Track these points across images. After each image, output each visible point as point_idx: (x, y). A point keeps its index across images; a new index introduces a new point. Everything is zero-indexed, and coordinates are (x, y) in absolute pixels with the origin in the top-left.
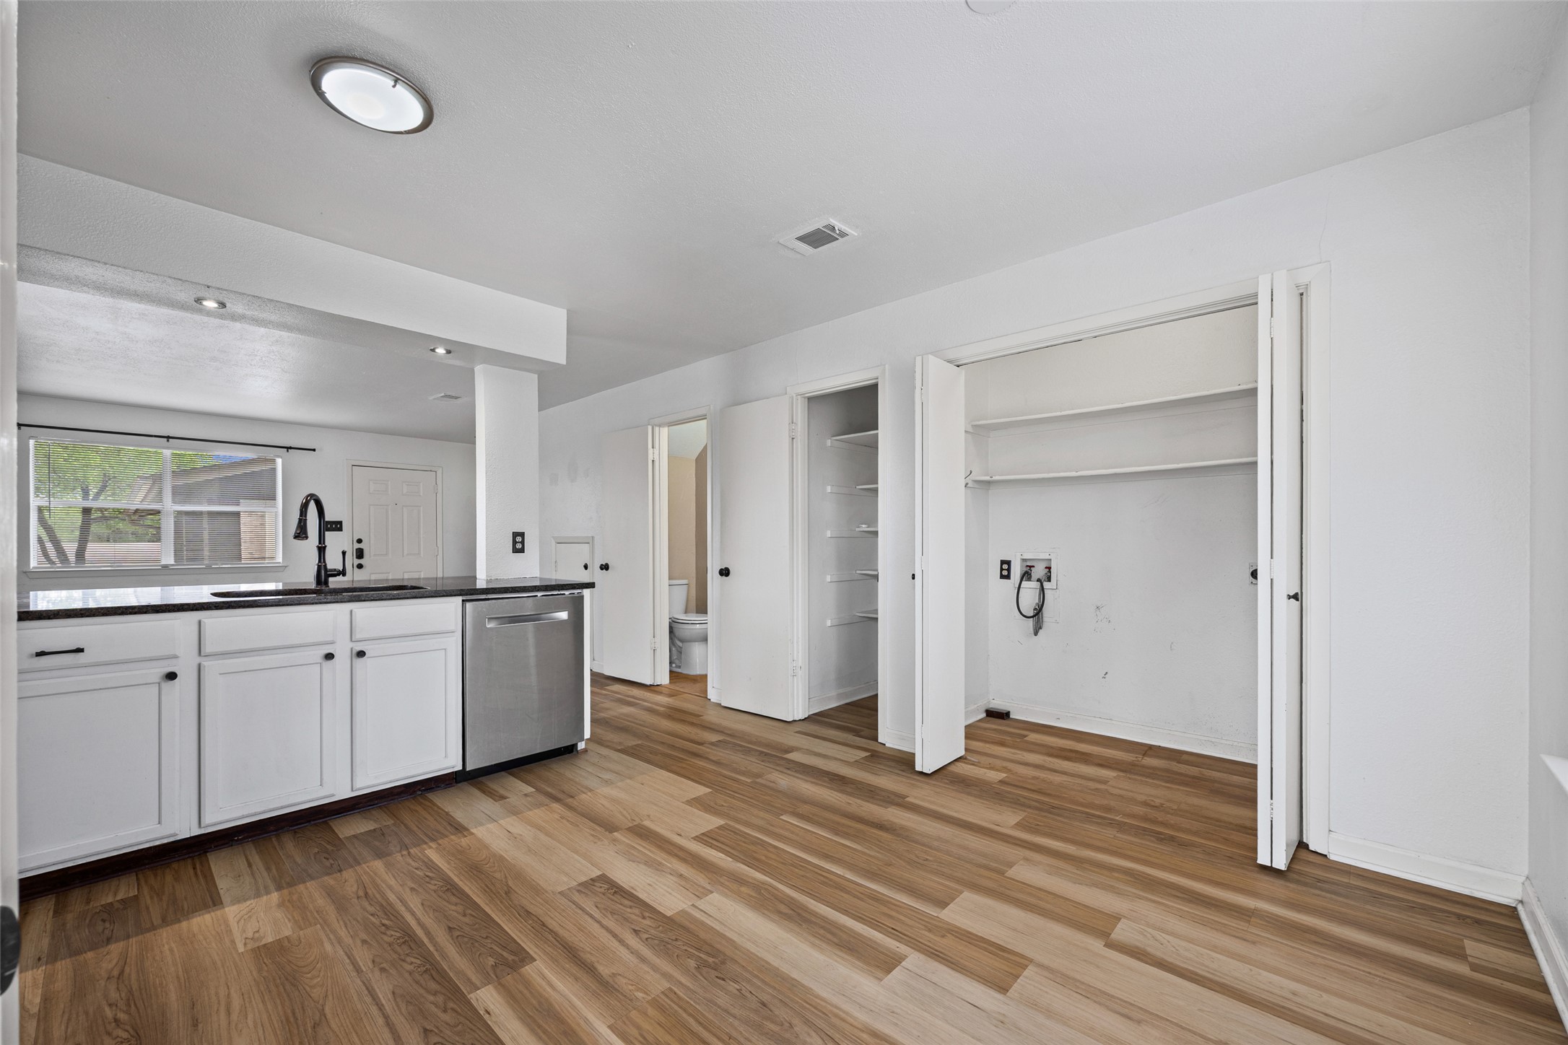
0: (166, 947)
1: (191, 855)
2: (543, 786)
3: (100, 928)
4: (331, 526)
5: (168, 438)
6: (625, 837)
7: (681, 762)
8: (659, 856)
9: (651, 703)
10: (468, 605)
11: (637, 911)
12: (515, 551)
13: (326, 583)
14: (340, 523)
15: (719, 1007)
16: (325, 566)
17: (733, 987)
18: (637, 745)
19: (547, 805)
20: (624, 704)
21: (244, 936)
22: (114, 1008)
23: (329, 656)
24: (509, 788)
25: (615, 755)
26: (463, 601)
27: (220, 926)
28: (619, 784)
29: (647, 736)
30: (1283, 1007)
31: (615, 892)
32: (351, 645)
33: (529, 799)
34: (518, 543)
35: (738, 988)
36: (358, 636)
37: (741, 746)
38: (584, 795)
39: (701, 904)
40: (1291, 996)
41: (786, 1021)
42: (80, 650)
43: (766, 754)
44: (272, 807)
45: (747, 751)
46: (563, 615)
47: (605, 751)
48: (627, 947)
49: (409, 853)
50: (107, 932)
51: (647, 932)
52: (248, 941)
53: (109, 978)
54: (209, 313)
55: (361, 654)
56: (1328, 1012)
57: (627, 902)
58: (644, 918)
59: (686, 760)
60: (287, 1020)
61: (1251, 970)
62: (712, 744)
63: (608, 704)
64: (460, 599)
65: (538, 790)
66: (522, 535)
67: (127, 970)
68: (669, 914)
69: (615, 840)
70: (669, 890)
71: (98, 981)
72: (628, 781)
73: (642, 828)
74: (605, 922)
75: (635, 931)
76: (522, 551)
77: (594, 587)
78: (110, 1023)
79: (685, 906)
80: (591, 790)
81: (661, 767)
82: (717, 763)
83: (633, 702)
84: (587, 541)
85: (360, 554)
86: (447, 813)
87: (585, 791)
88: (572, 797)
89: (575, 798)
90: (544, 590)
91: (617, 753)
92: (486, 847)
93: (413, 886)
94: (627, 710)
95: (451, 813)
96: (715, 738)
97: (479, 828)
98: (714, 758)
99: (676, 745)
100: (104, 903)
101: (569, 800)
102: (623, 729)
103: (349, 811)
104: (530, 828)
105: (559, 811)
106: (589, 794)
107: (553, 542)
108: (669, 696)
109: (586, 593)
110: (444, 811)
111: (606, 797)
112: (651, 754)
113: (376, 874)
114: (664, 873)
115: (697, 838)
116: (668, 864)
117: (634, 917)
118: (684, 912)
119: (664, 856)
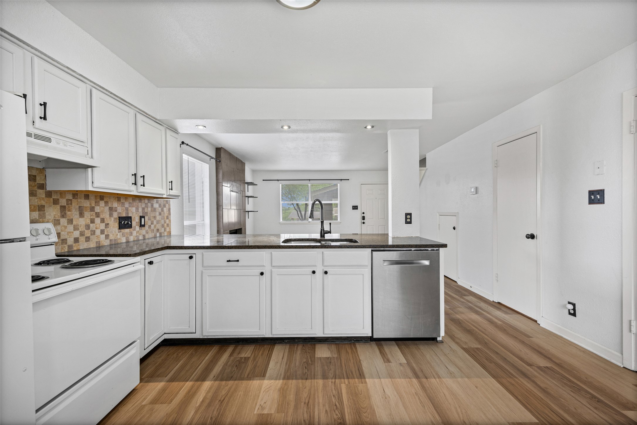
0: (240, 392)
2: (412, 361)
4: (354, 208)
5: (310, 180)
7: (510, 377)
9: (492, 316)
10: (374, 253)
12: (407, 223)
13: (324, 236)
14: (358, 206)
16: (324, 229)
18: (477, 349)
19: (410, 378)
20: (474, 312)
21: (261, 403)
23: (314, 272)
24: (393, 355)
25: (461, 352)
26: (372, 250)
27: (258, 390)
28: (459, 379)
29: (486, 343)
32: (323, 268)
33: (402, 368)
34: (408, 219)
36: (325, 264)
37: (570, 381)
38: (434, 379)
42: (238, 261)
43: (599, 401)
45: (578, 390)
46: (427, 263)
47: (455, 346)
52: (260, 407)
53: (220, 400)
54: (285, 132)
55: (326, 273)
59: (516, 378)
62: (539, 368)
63: (462, 309)
64: (370, 249)
65: (408, 363)
66: (410, 214)
67: (226, 398)
72: (466, 379)
76: (410, 223)
77: (447, 247)
80: (439, 377)
81: (494, 377)
82: (544, 391)
83: (479, 312)
84: (455, 215)
85: (364, 218)
86: (360, 360)
87: (436, 376)
88: (427, 378)
89: (428, 379)
90: (414, 248)
91: (462, 350)
92: (369, 397)
93: (328, 409)
94: (474, 317)
95: (362, 362)
96: (543, 363)
97: (370, 379)
98: (542, 385)
99: (508, 359)
100: (241, 356)
101: (424, 380)
102: (469, 331)
103: (324, 342)
104: (396, 393)
105: (416, 387)
106: (437, 380)
107: (438, 215)
108: (506, 313)
109: (441, 250)
110: (359, 359)
111: (447, 388)
112: (487, 360)
113: (317, 389)
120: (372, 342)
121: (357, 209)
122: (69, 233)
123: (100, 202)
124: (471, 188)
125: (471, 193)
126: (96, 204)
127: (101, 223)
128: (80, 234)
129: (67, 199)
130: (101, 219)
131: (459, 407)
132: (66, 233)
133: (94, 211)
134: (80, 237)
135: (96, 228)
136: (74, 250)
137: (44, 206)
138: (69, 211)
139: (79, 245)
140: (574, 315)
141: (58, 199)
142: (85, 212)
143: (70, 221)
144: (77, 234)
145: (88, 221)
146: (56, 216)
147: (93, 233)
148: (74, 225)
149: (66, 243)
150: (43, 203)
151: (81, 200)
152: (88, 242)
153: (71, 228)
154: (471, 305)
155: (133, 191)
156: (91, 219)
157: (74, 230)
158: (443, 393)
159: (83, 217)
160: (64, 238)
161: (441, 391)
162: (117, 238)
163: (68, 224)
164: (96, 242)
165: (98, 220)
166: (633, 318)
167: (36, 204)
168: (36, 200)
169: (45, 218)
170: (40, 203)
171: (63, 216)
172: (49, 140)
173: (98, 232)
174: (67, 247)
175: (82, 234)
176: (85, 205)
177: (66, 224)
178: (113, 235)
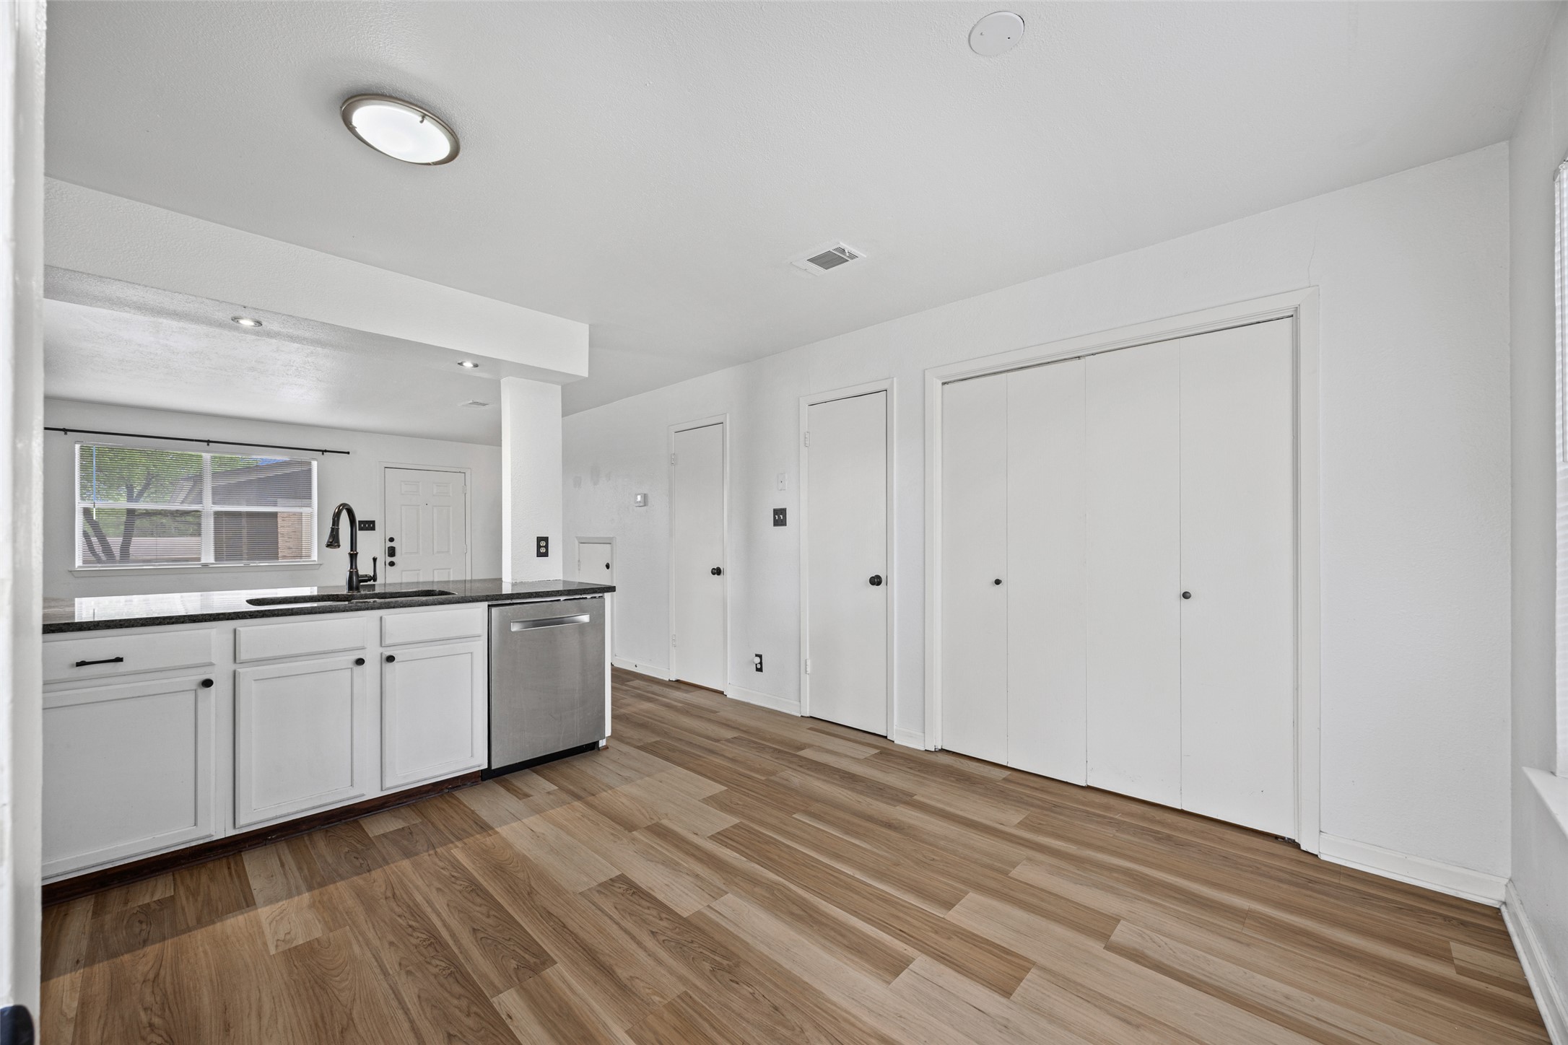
0: (201, 949)
1: (226, 854)
2: (565, 784)
3: (137, 930)
4: (365, 525)
5: (208, 442)
6: (644, 836)
7: (698, 759)
8: (676, 855)
9: (670, 699)
10: (494, 610)
11: (654, 912)
12: (540, 555)
13: (358, 588)
14: (373, 522)
15: (733, 1011)
16: (357, 572)
17: (746, 990)
18: (656, 742)
19: (569, 803)
20: (645, 700)
21: (276, 938)
22: (149, 1012)
23: (360, 662)
24: (532, 786)
25: (635, 753)
26: (489, 606)
27: (253, 927)
28: (638, 781)
29: (666, 733)
30: (1277, 1012)
31: (634, 893)
32: (381, 650)
33: (552, 797)
34: (542, 548)
35: (751, 991)
36: (388, 641)
37: (756, 743)
38: (605, 793)
39: (716, 905)
40: (1283, 1000)
41: (798, 1026)
42: (119, 660)
43: (780, 751)
44: (304, 807)
45: (762, 748)
46: (585, 618)
47: (625, 748)
48: (645, 949)
49: (436, 853)
50: (144, 934)
51: (664, 934)
52: (279, 942)
53: (144, 981)
54: (245, 331)
55: (390, 659)
56: (1320, 1016)
57: (644, 903)
58: (661, 919)
59: (704, 758)
60: (316, 1024)
61: (1246, 973)
62: (728, 740)
63: (629, 700)
64: (486, 604)
65: (561, 788)
66: (546, 539)
67: (162, 972)
68: (685, 915)
69: (634, 839)
70: (687, 892)
71: (134, 984)
72: (647, 778)
73: (660, 827)
74: (623, 923)
75: (652, 932)
76: (546, 554)
77: (614, 591)
78: (144, 1028)
79: (700, 907)
80: (611, 788)
81: (679, 765)
82: (733, 760)
83: (652, 698)
84: (608, 542)
85: (392, 552)
86: (473, 812)
87: (606, 789)
88: (594, 795)
89: (596, 796)
90: (566, 595)
91: (637, 750)
92: (509, 846)
93: (439, 886)
94: (647, 706)
95: (477, 812)
96: (730, 734)
97: (503, 827)
98: (730, 756)
99: (694, 742)
100: (141, 904)
101: (590, 798)
102: (643, 726)
103: (379, 809)
104: (552, 826)
105: (581, 810)
106: (610, 792)
107: (577, 542)
108: (687, 692)
109: (607, 596)
110: (470, 809)
111: (625, 795)
112: (669, 750)
113: (403, 874)
114: (681, 874)
115: (713, 838)
116: (685, 864)
117: (651, 918)
118: (699, 913)
119: (682, 855)
120: (485, 782)
121: (373, 529)
124: (637, 495)
125: (637, 505)
140: (760, 670)
154: (639, 692)
166: (808, 657)
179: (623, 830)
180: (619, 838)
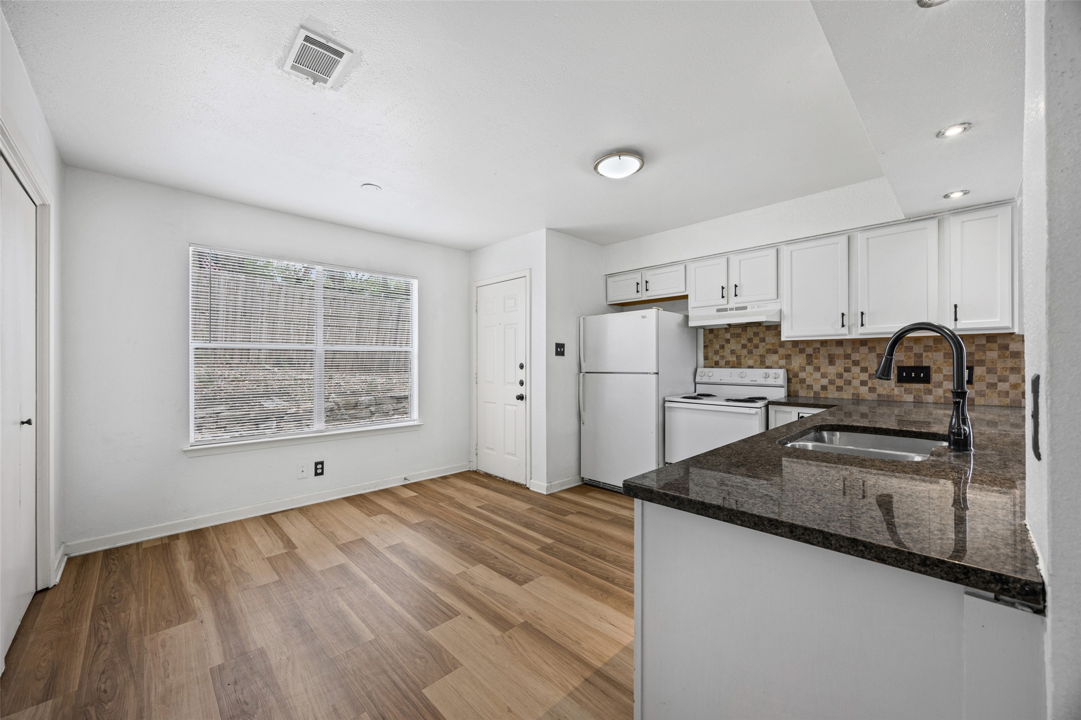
6: (514, 617)
8: (486, 599)
11: (497, 566)
31: (511, 575)
38: (576, 686)
39: (464, 569)
48: (499, 553)
51: (491, 558)
57: (504, 571)
58: (493, 563)
68: (481, 565)
69: (521, 614)
70: (480, 576)
73: (502, 627)
74: (512, 562)
75: (497, 558)
79: (473, 568)
80: (572, 696)
87: (577, 694)
88: (586, 681)
89: (583, 679)
105: (587, 653)
114: (483, 586)
115: (457, 614)
116: (480, 592)
117: (499, 564)
118: (473, 566)
119: (482, 598)
122: (814, 380)
123: (860, 348)
126: (854, 351)
127: (861, 372)
128: (829, 382)
129: (814, 348)
130: (861, 367)
131: (522, 655)
132: (812, 379)
133: (851, 359)
134: (828, 386)
135: (853, 378)
136: (822, 398)
137: (791, 355)
138: (816, 359)
139: (827, 393)
141: (804, 349)
142: (836, 361)
143: (817, 369)
144: (825, 382)
145: (841, 370)
146: (802, 364)
147: (849, 383)
148: (821, 373)
149: (812, 389)
150: (790, 352)
151: (831, 348)
152: (840, 392)
153: (817, 375)
155: (846, 335)
156: (845, 367)
157: (822, 378)
158: (549, 666)
159: (834, 365)
160: (809, 384)
161: (554, 666)
162: (892, 394)
163: (814, 371)
164: (853, 393)
165: (856, 370)
167: (784, 353)
168: (784, 351)
169: (791, 365)
170: (787, 353)
171: (809, 364)
172: (745, 308)
173: (856, 383)
174: (813, 394)
175: (832, 382)
176: (837, 353)
177: (812, 371)
178: (884, 388)
179: (533, 624)
180: (533, 615)
